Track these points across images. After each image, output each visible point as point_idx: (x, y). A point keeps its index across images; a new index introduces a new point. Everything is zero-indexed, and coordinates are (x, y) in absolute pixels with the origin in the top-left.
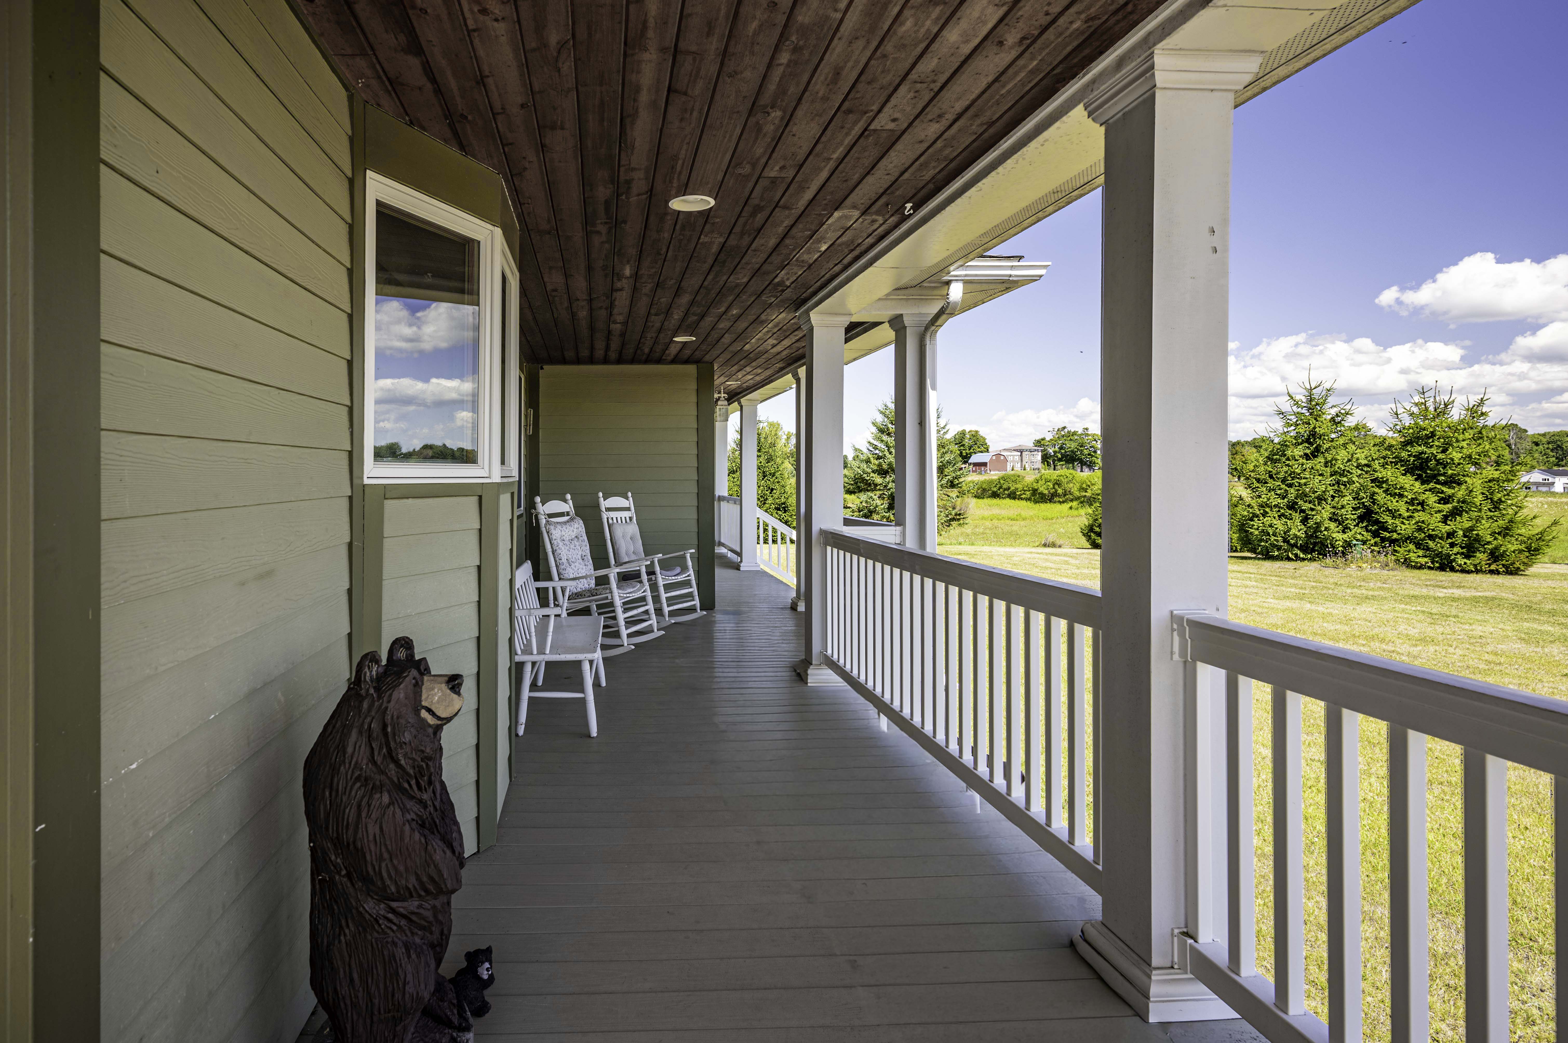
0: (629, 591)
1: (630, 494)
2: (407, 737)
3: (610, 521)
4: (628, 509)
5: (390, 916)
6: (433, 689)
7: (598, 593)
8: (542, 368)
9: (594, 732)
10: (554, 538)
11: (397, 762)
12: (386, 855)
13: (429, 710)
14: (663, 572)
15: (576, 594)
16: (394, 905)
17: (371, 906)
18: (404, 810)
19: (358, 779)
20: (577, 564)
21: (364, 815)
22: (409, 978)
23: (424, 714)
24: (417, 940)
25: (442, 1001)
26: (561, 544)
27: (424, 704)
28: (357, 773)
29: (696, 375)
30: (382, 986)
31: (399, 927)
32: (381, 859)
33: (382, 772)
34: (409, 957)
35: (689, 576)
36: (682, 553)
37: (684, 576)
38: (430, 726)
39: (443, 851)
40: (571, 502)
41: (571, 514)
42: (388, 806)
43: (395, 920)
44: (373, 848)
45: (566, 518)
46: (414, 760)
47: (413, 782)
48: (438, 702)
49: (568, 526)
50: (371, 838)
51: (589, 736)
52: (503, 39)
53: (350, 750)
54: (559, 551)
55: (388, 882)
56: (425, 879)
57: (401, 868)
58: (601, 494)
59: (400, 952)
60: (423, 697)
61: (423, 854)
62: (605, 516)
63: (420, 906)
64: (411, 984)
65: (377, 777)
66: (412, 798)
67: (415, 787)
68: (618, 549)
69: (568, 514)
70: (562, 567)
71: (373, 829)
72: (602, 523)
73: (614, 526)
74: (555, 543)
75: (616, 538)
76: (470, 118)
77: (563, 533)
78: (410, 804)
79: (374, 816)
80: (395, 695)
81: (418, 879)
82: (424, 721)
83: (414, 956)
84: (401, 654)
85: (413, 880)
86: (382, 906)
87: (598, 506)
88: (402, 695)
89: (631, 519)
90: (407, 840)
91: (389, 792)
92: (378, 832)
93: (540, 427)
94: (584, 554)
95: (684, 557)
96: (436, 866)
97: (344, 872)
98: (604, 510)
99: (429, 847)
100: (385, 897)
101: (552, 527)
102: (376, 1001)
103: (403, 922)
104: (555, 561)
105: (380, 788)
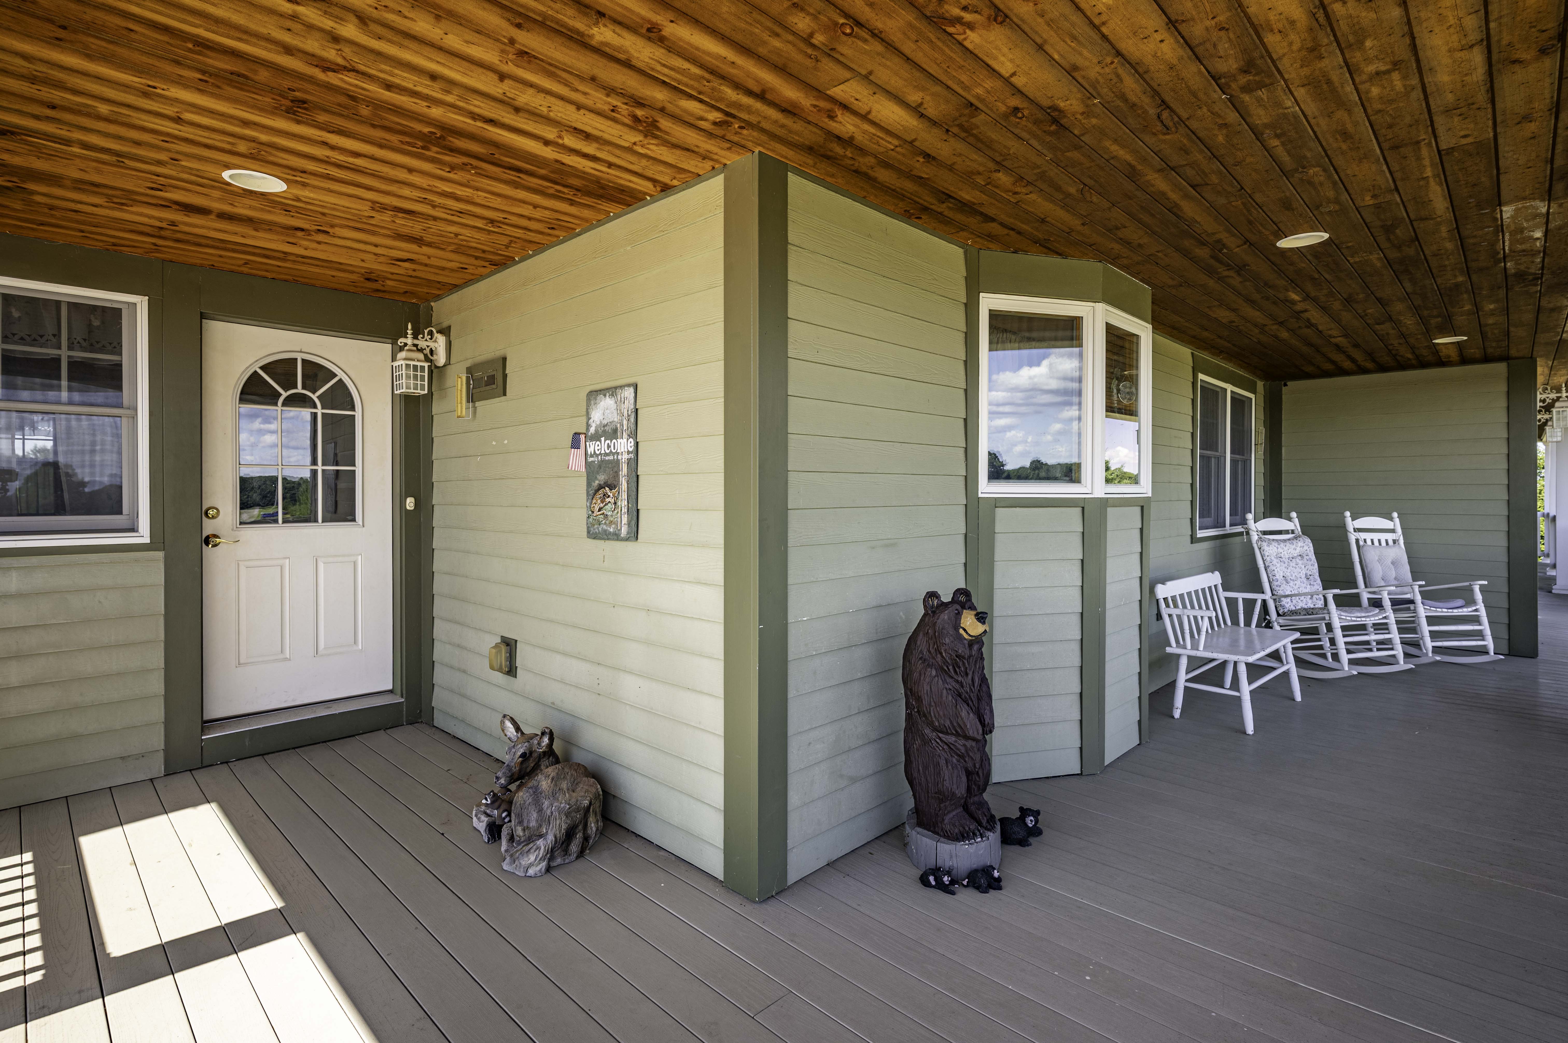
0: (1359, 615)
1: (1395, 515)
2: (947, 641)
3: (1361, 543)
4: (1393, 531)
5: (938, 740)
6: (967, 618)
7: (1314, 613)
8: (1285, 385)
9: (1250, 729)
10: (1267, 554)
11: (941, 653)
12: (933, 704)
13: (965, 630)
14: (1426, 601)
15: (1291, 611)
16: (941, 735)
17: (927, 731)
18: (944, 681)
19: (921, 658)
20: (1298, 583)
21: (922, 678)
22: (946, 778)
23: (961, 631)
24: (954, 760)
25: (979, 809)
26: (1275, 561)
27: (962, 625)
28: (921, 656)
29: (1506, 375)
30: (932, 778)
31: (943, 749)
32: (930, 705)
33: (934, 658)
34: (947, 767)
35: (1476, 610)
36: (1467, 584)
37: (1470, 609)
38: (965, 639)
39: (968, 712)
40: (1296, 521)
41: (1296, 532)
42: (935, 677)
43: (940, 743)
44: (926, 698)
45: (1291, 536)
46: (951, 655)
47: (951, 667)
48: (969, 625)
49: (1288, 544)
50: (925, 692)
51: (1244, 733)
52: (1039, 200)
53: (918, 643)
54: (1272, 568)
55: (934, 719)
56: (955, 724)
57: (941, 713)
58: (1348, 514)
59: (942, 762)
60: (962, 622)
61: (954, 709)
62: (1352, 537)
63: (956, 741)
64: (948, 782)
65: (931, 660)
66: (952, 678)
67: (952, 670)
68: (1369, 573)
69: (1293, 532)
70: (1275, 583)
71: (926, 688)
72: (1349, 545)
73: (1365, 548)
74: (1268, 559)
75: (1368, 561)
76: (1052, 239)
77: (1280, 550)
78: (949, 680)
79: (927, 680)
80: (942, 616)
81: (951, 722)
82: (961, 635)
83: (950, 767)
84: (962, 598)
85: (948, 723)
86: (934, 734)
87: (1344, 527)
88: (946, 617)
89: (1394, 541)
90: (944, 698)
91: (936, 669)
92: (929, 689)
93: (1283, 444)
94: (1309, 573)
95: (1470, 590)
96: (962, 719)
97: (916, 710)
98: (1352, 530)
99: (958, 707)
100: (935, 729)
101: (1265, 544)
102: (930, 785)
103: (945, 747)
104: (1268, 577)
105: (930, 666)
